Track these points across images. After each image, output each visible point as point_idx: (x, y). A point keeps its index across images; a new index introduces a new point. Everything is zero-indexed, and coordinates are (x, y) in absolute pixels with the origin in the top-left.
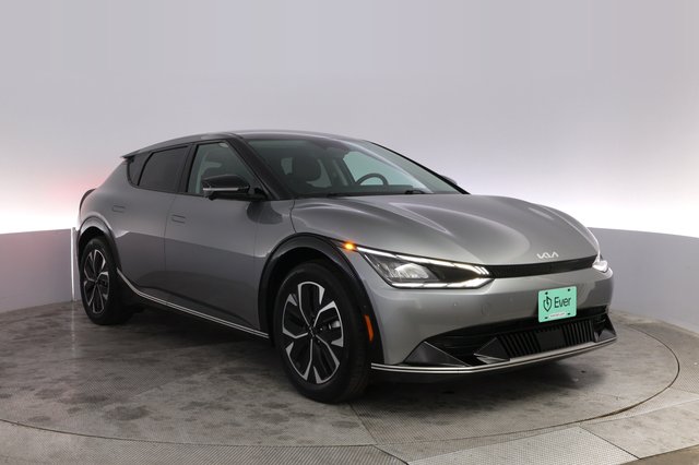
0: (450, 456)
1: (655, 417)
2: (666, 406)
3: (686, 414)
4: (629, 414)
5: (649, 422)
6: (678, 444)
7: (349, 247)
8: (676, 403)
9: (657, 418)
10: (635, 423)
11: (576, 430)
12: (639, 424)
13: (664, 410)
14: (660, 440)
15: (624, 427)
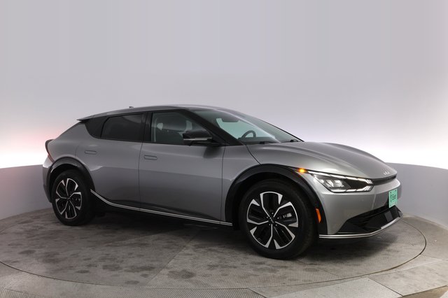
0: (293, 295)
2: (418, 265)
3: (430, 270)
4: (397, 270)
5: (408, 274)
6: (426, 288)
7: (302, 171)
8: (424, 264)
9: (413, 273)
10: (400, 275)
11: (366, 279)
12: (403, 276)
13: (417, 268)
14: (415, 285)
15: (394, 278)
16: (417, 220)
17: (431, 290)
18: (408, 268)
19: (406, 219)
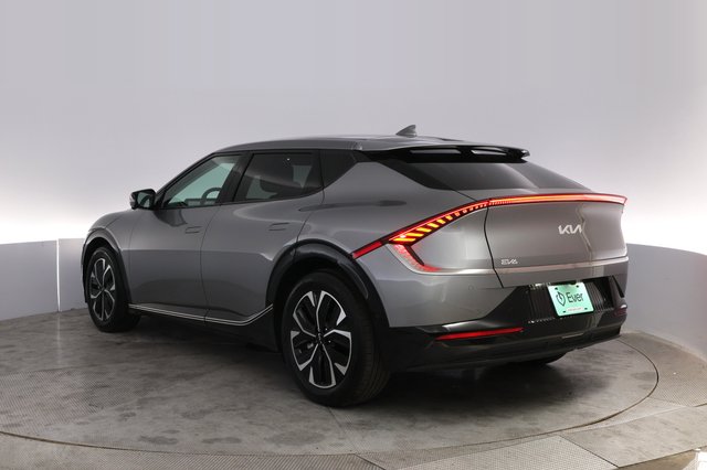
0: (432, 465)
1: (634, 426)
2: (645, 415)
3: (665, 423)
4: (609, 423)
5: (628, 431)
8: (654, 413)
9: (636, 428)
10: (614, 432)
11: (556, 439)
12: (619, 434)
13: (643, 420)
14: (640, 449)
15: (604, 436)
16: (642, 339)
17: (666, 458)
18: (627, 421)
19: (626, 336)
